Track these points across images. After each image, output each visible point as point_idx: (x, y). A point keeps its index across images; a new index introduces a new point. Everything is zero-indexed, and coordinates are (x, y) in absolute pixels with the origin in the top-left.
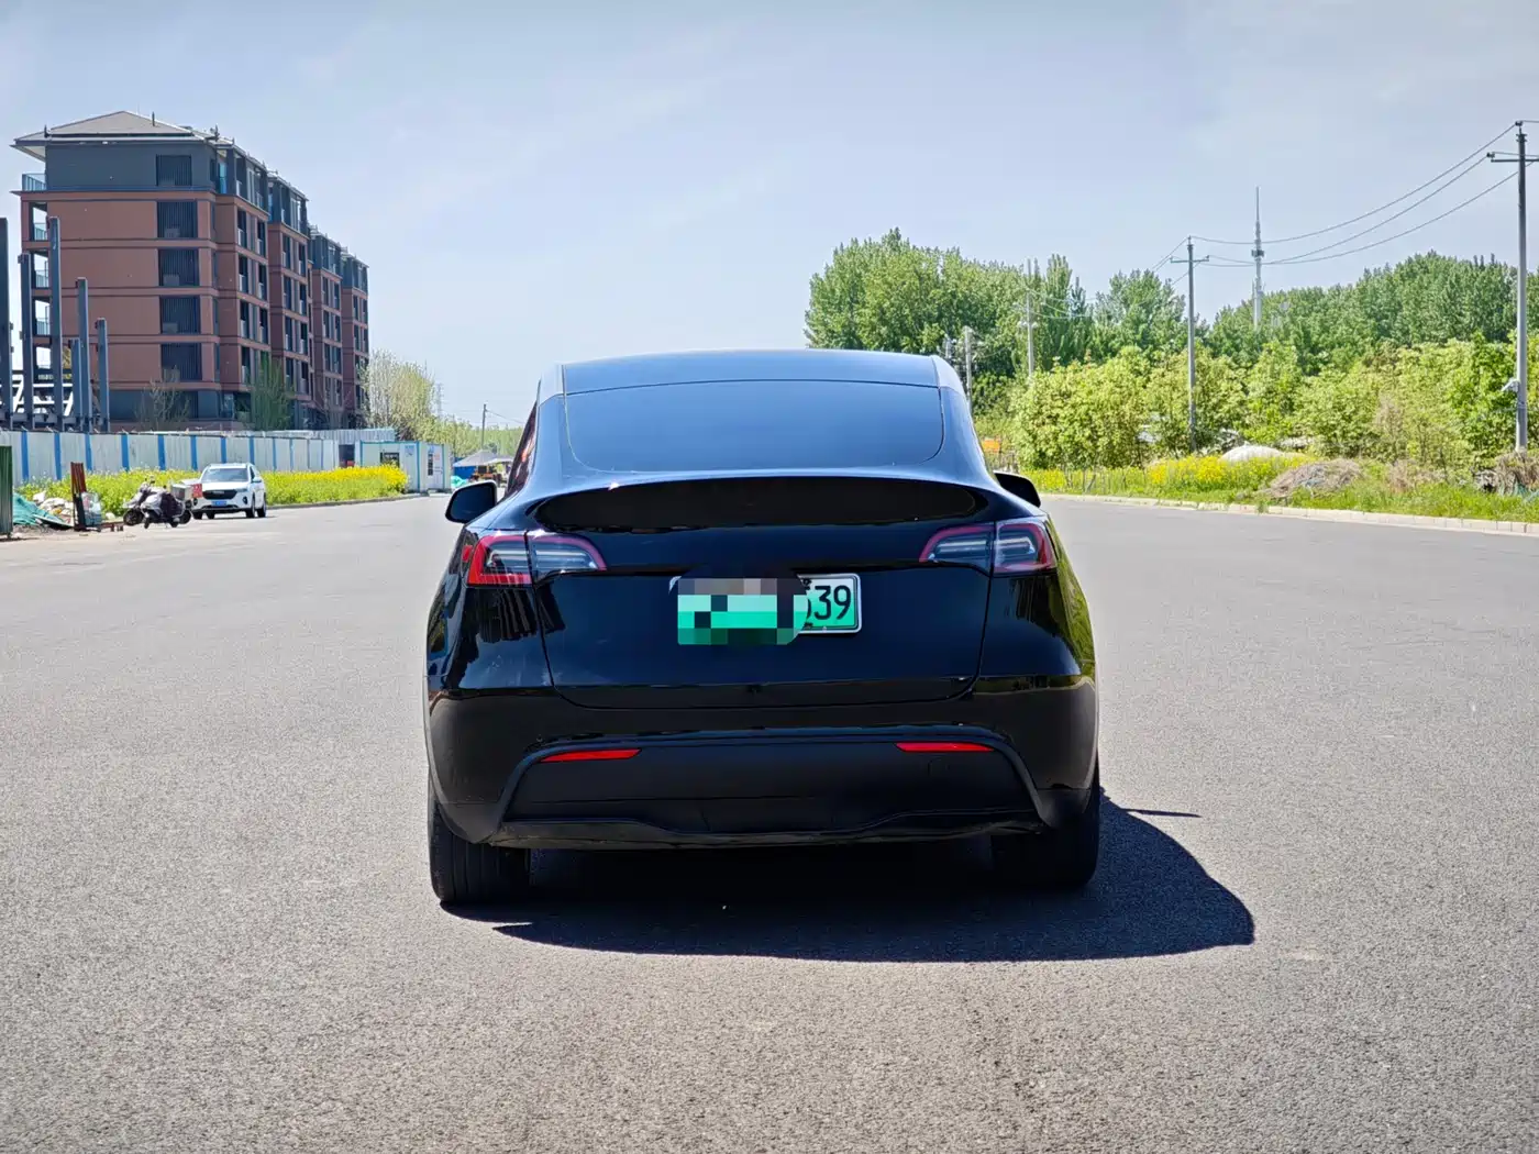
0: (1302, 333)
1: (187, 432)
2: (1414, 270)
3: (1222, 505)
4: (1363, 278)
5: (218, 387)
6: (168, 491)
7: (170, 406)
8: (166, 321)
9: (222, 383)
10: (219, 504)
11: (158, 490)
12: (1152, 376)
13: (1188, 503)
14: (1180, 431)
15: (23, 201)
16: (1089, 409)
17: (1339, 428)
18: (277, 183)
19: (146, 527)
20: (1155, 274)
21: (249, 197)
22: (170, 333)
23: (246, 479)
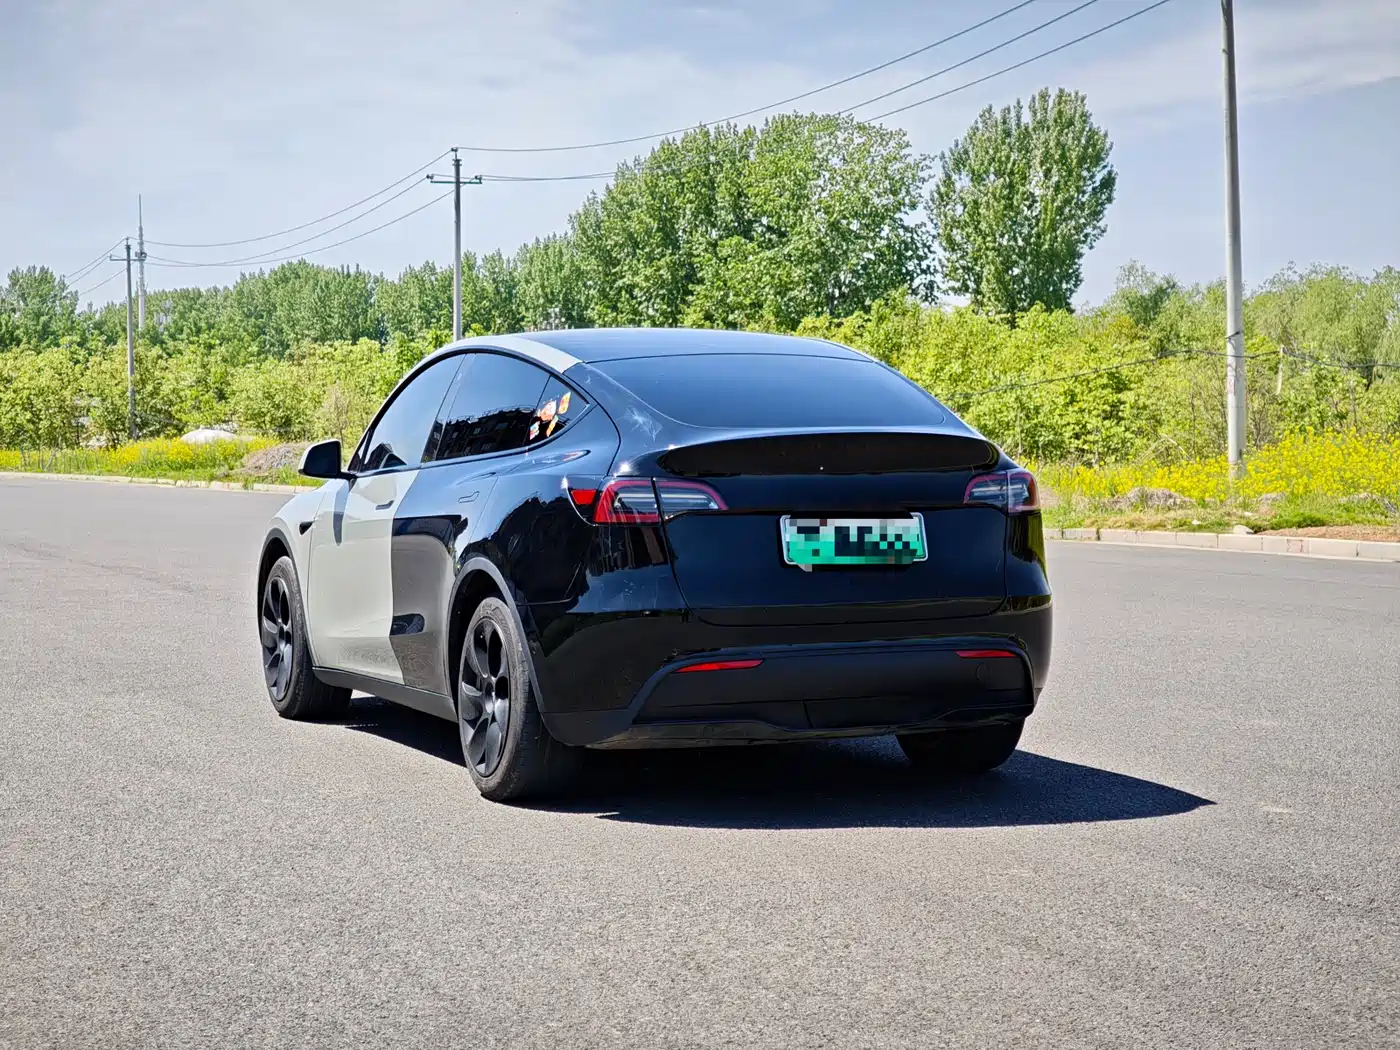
0: (194, 329)
2: (289, 275)
3: (203, 483)
4: (239, 281)
12: (89, 364)
13: (165, 480)
14: (121, 418)
16: (30, 394)
17: (269, 414)
20: (50, 271)
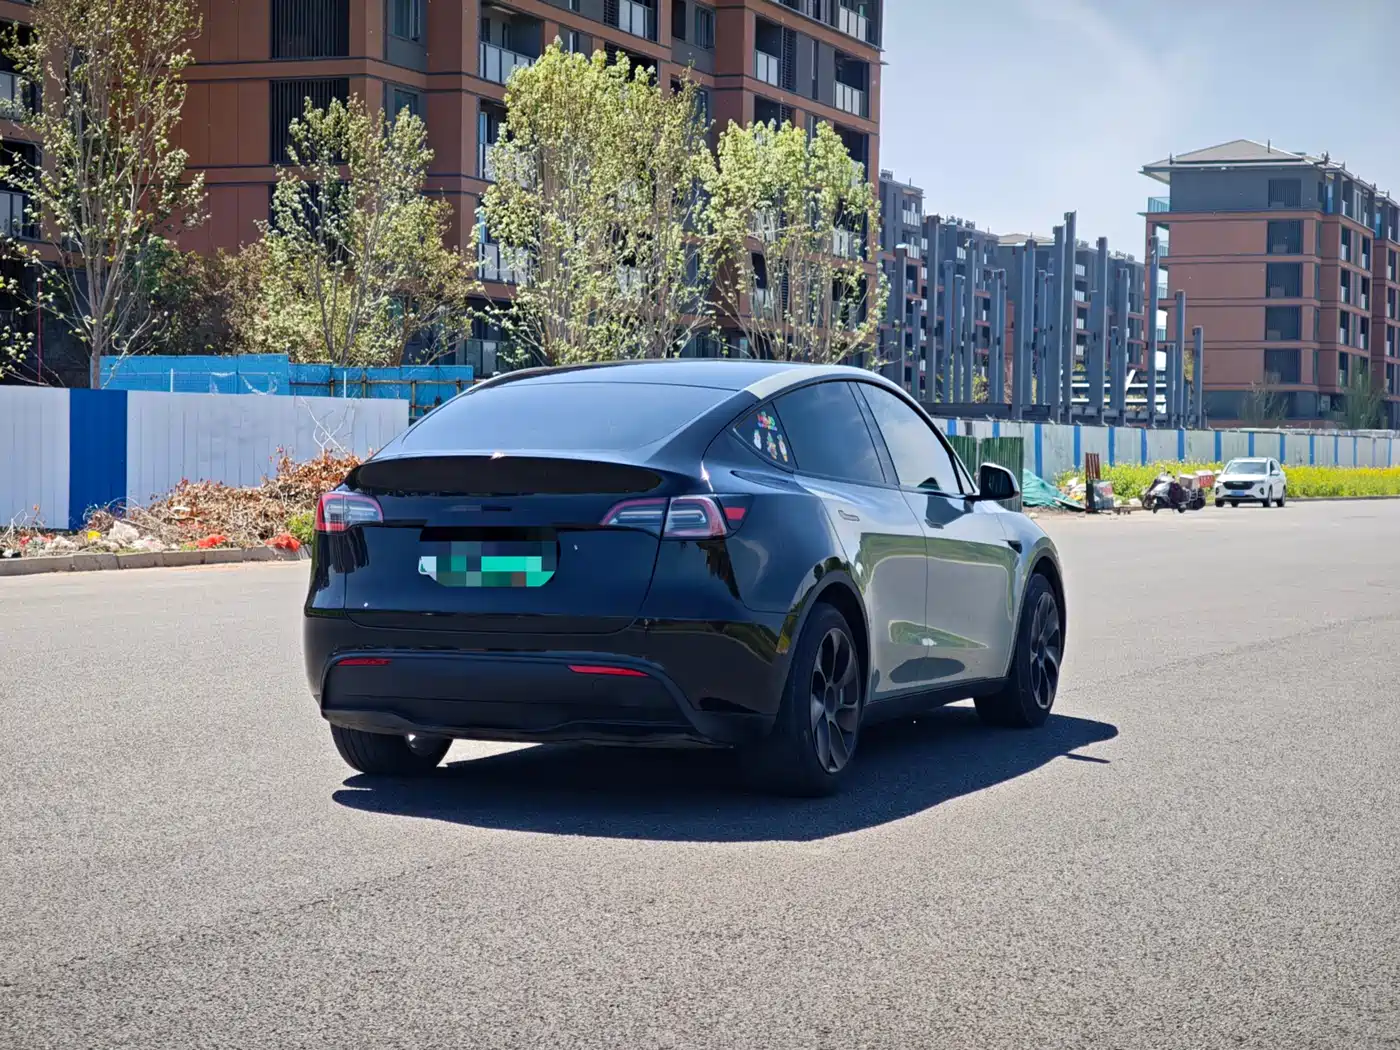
1: (1278, 429)
5: (1315, 388)
6: (1177, 481)
7: (1269, 406)
8: (1271, 329)
9: (1320, 385)
10: (1238, 494)
11: (1168, 479)
15: (1148, 222)
18: (1385, 202)
19: (1155, 512)
21: (1355, 215)
22: (1274, 339)
23: (1264, 472)
